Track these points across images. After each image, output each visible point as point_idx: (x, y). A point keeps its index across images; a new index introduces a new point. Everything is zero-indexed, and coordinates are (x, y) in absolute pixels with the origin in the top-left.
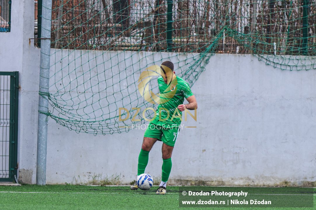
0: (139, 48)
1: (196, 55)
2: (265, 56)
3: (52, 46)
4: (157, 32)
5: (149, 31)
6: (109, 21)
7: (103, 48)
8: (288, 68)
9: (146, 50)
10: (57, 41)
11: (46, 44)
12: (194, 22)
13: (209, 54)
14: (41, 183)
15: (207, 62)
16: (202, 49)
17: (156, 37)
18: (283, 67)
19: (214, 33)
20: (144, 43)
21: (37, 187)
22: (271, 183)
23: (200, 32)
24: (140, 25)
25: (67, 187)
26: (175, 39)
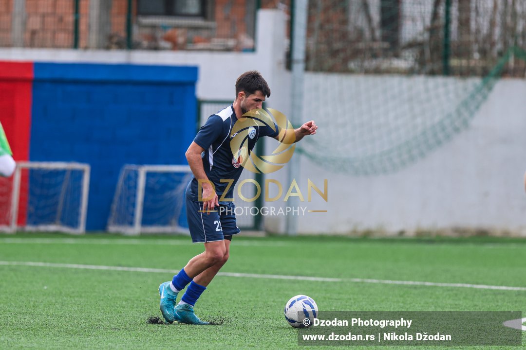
0: (410, 72)
1: (477, 81)
3: (307, 69)
4: (432, 52)
5: (422, 53)
6: (374, 39)
7: (367, 72)
9: (419, 74)
10: (312, 63)
11: (298, 67)
12: (477, 41)
13: (492, 80)
14: (291, 232)
15: (490, 89)
16: (484, 73)
17: (431, 58)
19: (501, 54)
20: (417, 66)
21: (286, 237)
23: (484, 53)
24: (411, 45)
25: (322, 238)
26: (454, 62)
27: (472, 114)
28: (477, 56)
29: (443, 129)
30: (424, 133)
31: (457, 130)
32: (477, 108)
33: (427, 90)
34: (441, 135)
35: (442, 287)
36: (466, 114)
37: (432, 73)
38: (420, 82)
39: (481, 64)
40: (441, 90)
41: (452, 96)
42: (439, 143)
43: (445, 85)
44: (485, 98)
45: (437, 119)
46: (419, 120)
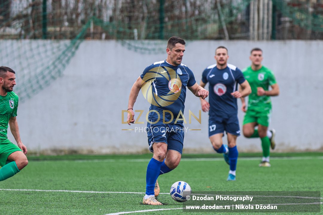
0: (18, 37)
1: (68, 42)
2: (128, 42)
4: (34, 22)
5: (27, 23)
8: (147, 52)
9: (25, 38)
12: (66, 14)
13: (78, 41)
15: (77, 48)
16: (72, 37)
17: (34, 27)
18: (143, 51)
19: (83, 22)
20: (23, 32)
22: (133, 150)
23: (71, 22)
24: (18, 17)
26: (50, 29)
27: (64, 66)
28: (66, 24)
29: (44, 77)
30: (30, 81)
31: (53, 78)
32: (68, 61)
33: (31, 50)
34: (42, 82)
35: (48, 193)
36: (60, 66)
37: (35, 37)
38: (25, 43)
39: (70, 29)
40: (42, 49)
41: (49, 53)
42: (41, 87)
43: (44, 45)
44: (73, 54)
45: (39, 70)
46: (26, 72)
